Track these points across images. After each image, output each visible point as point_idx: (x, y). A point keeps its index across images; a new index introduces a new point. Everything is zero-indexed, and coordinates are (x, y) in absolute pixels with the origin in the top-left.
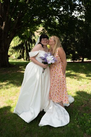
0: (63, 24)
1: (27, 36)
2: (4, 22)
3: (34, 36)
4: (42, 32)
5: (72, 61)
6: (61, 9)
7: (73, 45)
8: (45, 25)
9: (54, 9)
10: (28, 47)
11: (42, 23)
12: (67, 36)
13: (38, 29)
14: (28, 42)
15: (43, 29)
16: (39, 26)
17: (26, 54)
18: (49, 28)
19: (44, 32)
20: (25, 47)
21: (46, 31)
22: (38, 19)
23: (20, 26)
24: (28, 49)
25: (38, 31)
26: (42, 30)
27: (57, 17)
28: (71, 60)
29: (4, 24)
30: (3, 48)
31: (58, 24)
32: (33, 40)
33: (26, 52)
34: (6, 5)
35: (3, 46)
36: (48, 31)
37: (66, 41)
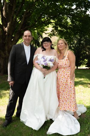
0: (76, 24)
2: (8, 23)
3: (42, 37)
4: (51, 34)
5: (88, 68)
6: (74, 7)
7: (88, 48)
8: (55, 26)
9: (66, 7)
11: (52, 23)
12: (81, 37)
13: (47, 30)
14: (34, 45)
15: (53, 30)
16: (48, 27)
18: (59, 29)
19: (53, 33)
21: (57, 33)
22: (47, 18)
23: (26, 27)
25: (46, 32)
26: (51, 32)
28: (86, 66)
29: (8, 25)
30: (7, 52)
31: (70, 23)
32: (40, 43)
34: (11, 5)
35: (7, 49)
36: (58, 32)
37: (80, 44)
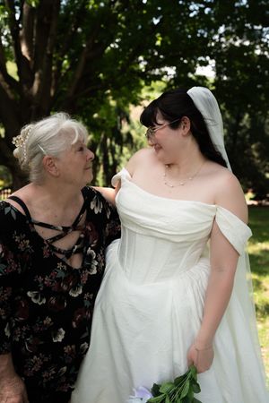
1: (107, 122)
3: (129, 121)
10: (110, 158)
14: (108, 141)
17: (103, 178)
20: (101, 158)
24: (111, 162)
27: (208, 58)
32: (125, 136)
33: (104, 174)
